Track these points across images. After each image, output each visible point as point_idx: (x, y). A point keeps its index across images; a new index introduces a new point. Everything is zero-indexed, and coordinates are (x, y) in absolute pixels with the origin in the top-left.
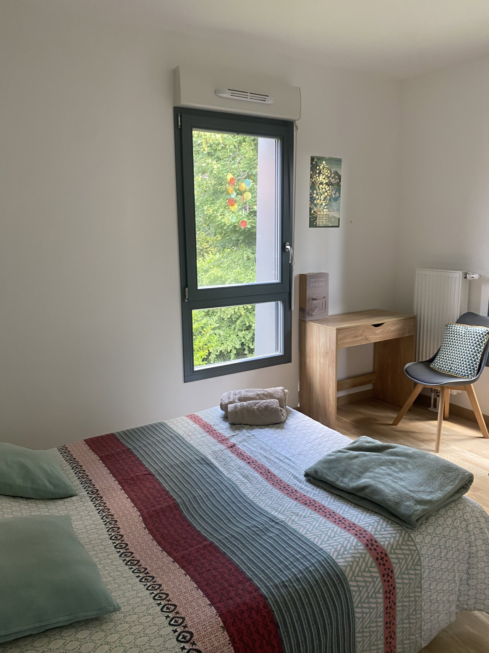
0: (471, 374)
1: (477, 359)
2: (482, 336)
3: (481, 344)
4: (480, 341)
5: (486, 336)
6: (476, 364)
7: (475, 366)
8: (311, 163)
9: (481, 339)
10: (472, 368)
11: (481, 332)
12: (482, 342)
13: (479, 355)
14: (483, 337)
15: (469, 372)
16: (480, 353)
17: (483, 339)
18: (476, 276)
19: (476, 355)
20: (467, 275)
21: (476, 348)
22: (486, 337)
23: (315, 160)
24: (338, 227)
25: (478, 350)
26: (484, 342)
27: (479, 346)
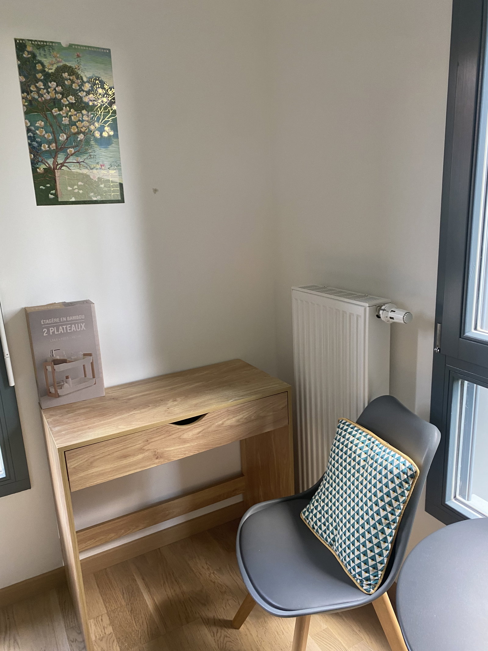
0: (368, 579)
1: (385, 540)
2: (397, 481)
3: (395, 504)
4: (393, 495)
5: (407, 482)
6: (380, 555)
7: (379, 559)
8: (19, 57)
9: (394, 490)
10: (371, 563)
11: (396, 472)
12: (396, 499)
13: (388, 531)
14: (401, 486)
15: (365, 575)
16: (393, 527)
17: (399, 491)
18: (399, 316)
19: (383, 531)
20: (381, 312)
21: (383, 513)
22: (407, 486)
23: (29, 48)
24: (122, 201)
25: (386, 518)
26: (401, 499)
27: (389, 509)
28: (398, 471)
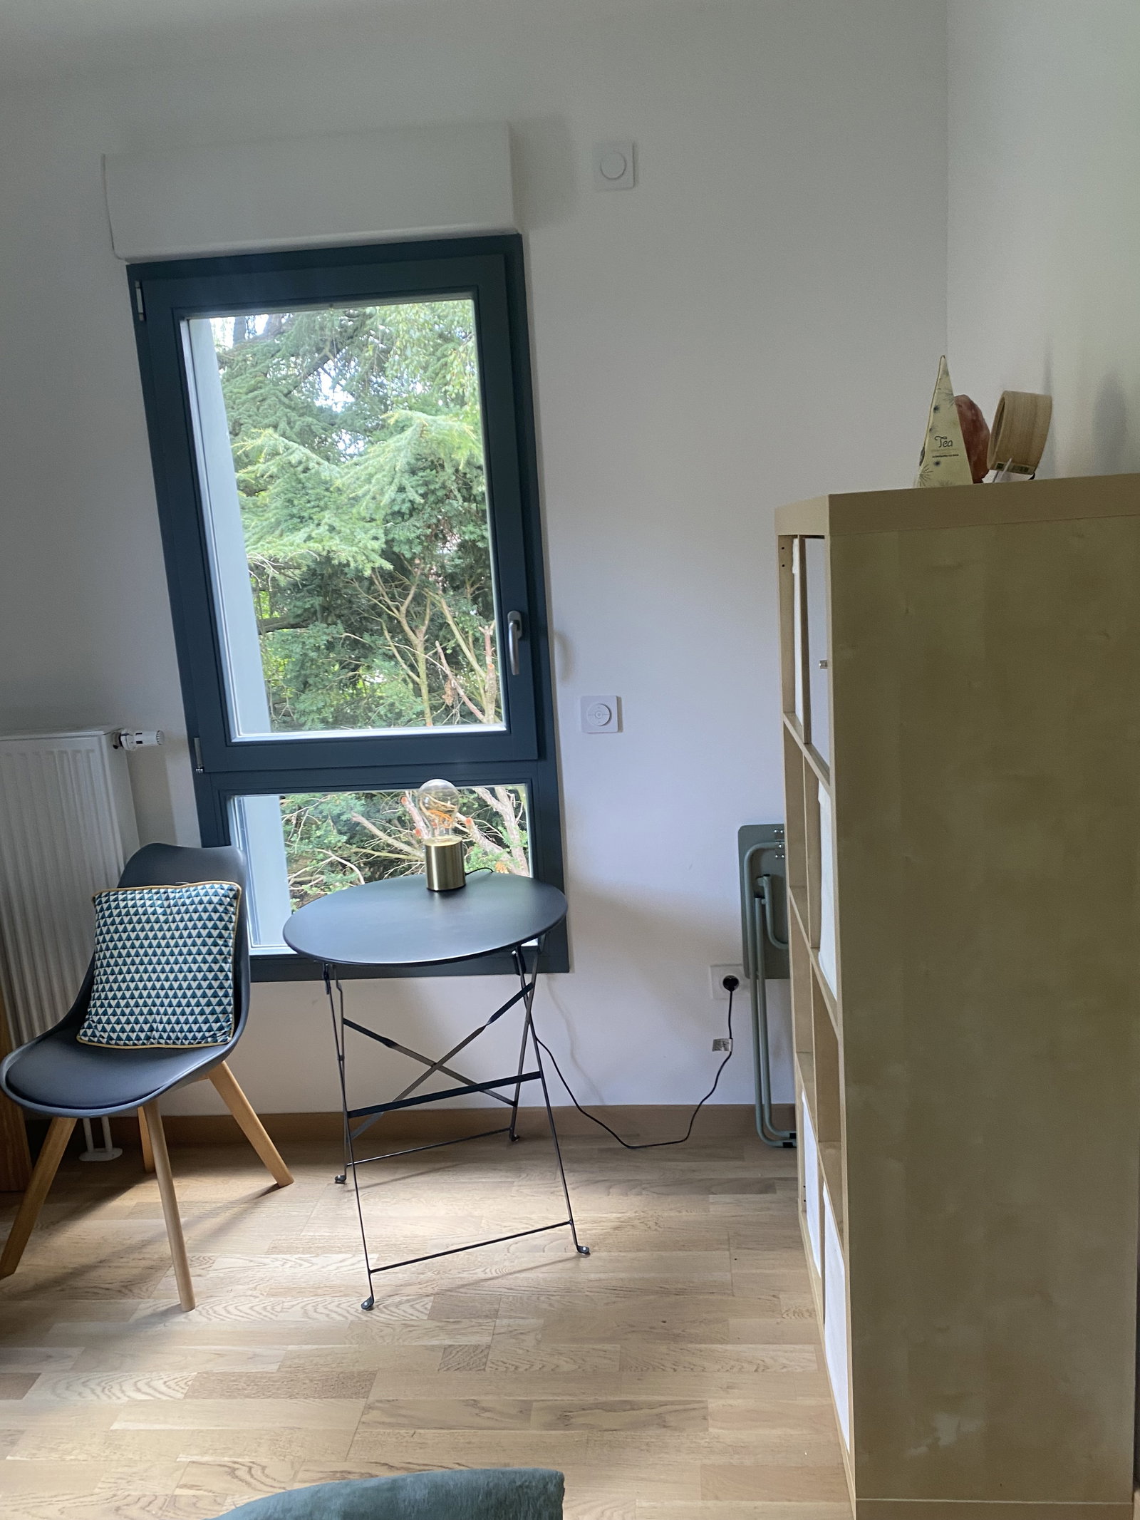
0: (221, 1028)
1: (226, 978)
2: (221, 909)
3: (225, 934)
4: (220, 925)
5: (232, 906)
6: (226, 995)
7: (225, 1001)
9: (221, 919)
10: (218, 1009)
11: (215, 899)
12: (226, 928)
13: (226, 967)
14: (226, 911)
15: (215, 1026)
16: (230, 961)
17: (226, 918)
18: (149, 739)
19: (221, 970)
20: (123, 738)
21: (215, 950)
22: (232, 909)
25: (221, 953)
26: (231, 926)
27: (220, 942)
28: (218, 898)
